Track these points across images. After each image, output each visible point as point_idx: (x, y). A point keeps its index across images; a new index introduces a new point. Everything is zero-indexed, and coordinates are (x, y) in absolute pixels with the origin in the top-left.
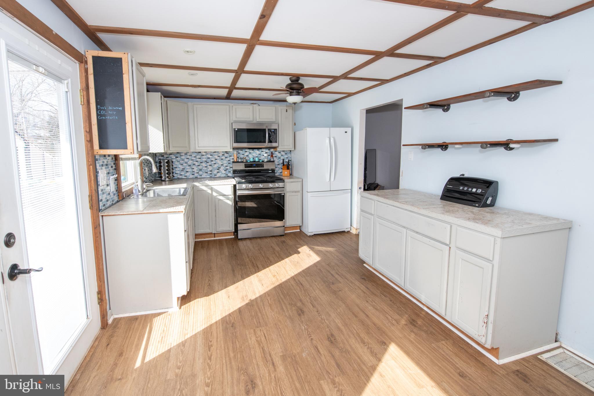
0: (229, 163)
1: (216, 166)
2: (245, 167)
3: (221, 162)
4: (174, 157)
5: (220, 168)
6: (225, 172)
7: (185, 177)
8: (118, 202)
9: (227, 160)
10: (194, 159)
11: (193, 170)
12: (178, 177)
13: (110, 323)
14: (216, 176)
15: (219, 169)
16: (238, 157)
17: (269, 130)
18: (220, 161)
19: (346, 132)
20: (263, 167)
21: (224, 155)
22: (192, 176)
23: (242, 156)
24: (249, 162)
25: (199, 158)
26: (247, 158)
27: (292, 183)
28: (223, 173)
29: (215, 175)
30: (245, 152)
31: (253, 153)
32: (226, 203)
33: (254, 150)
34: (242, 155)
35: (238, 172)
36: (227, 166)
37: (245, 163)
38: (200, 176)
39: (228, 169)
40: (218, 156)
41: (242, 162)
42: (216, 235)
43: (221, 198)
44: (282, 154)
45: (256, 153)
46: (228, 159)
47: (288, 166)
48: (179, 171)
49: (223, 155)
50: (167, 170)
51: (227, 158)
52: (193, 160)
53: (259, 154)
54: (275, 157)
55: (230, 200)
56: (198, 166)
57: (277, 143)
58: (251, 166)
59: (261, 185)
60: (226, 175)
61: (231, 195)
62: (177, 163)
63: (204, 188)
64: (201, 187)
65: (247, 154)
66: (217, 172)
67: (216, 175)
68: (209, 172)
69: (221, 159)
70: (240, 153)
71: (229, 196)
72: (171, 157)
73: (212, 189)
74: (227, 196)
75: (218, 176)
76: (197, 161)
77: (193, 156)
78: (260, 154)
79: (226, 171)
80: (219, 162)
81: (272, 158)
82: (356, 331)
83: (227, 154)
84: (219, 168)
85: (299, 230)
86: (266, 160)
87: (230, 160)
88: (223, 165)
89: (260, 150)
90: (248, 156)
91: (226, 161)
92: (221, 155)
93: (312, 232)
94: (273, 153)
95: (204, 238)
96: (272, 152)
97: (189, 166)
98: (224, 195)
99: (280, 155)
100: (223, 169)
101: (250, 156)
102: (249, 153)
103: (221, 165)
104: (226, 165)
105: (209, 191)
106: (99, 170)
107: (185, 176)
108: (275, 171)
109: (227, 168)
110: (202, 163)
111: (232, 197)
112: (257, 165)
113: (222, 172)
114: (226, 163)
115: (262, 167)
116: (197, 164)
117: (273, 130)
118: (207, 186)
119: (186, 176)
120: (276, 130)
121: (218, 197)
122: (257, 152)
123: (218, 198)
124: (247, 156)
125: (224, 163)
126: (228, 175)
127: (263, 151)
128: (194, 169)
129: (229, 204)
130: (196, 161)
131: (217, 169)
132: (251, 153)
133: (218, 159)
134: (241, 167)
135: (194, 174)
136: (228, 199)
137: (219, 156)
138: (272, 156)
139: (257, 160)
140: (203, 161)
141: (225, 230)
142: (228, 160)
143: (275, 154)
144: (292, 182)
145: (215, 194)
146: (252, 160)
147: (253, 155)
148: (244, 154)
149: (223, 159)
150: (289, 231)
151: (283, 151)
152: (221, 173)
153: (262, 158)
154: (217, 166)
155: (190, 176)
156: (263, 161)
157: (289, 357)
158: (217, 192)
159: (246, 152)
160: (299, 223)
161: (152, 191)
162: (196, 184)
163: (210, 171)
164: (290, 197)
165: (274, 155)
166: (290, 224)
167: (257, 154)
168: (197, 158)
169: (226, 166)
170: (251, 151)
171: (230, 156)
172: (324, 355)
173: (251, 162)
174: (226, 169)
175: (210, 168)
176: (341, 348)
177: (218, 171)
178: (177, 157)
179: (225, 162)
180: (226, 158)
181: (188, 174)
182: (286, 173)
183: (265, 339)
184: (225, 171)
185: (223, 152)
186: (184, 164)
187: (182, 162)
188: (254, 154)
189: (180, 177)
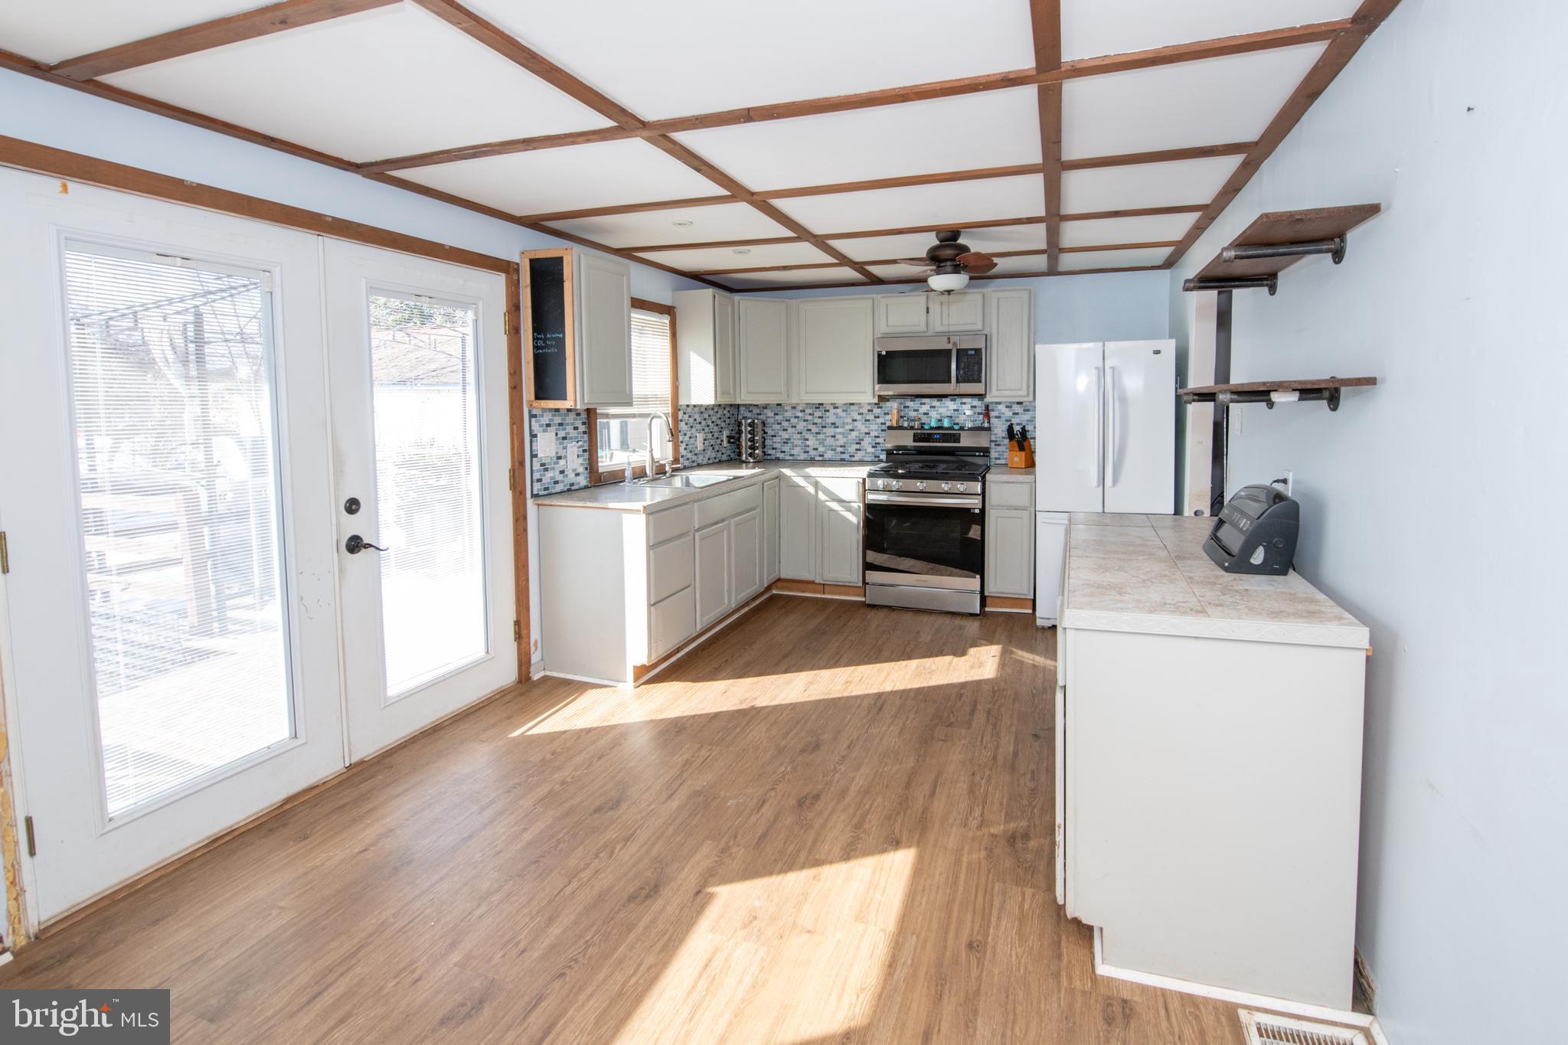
0: (882, 430)
1: (854, 434)
2: (915, 441)
3: (866, 427)
4: (772, 414)
5: (863, 440)
6: (873, 450)
7: (791, 458)
8: (586, 487)
9: (878, 424)
10: (810, 418)
11: (808, 443)
12: (778, 456)
13: (535, 679)
14: (853, 459)
15: (860, 443)
16: (901, 417)
17: (961, 353)
18: (862, 424)
19: (1157, 352)
20: (959, 442)
21: (872, 411)
22: (803, 456)
23: (913, 414)
24: (928, 430)
25: (819, 417)
26: (924, 419)
27: (1006, 485)
28: (869, 453)
29: (851, 456)
30: (921, 404)
31: (941, 407)
32: (845, 518)
33: (943, 399)
34: (915, 410)
35: (900, 452)
36: (878, 437)
37: (915, 431)
38: (820, 456)
39: (879, 443)
40: (859, 414)
41: (912, 428)
42: (826, 588)
43: (834, 505)
44: (1016, 411)
45: (948, 407)
46: (881, 420)
47: (1021, 440)
48: (779, 443)
49: (869, 411)
50: (750, 440)
51: (878, 417)
52: (807, 421)
53: (955, 410)
54: (996, 417)
55: (853, 514)
56: (817, 433)
57: (982, 385)
58: (928, 438)
59: (920, 485)
60: (875, 457)
61: (855, 502)
62: (776, 427)
63: (800, 481)
64: (795, 479)
65: (924, 409)
66: (856, 450)
67: (853, 456)
68: (840, 449)
69: (866, 420)
70: (908, 407)
71: (852, 504)
72: (766, 414)
73: (817, 485)
74: (848, 504)
75: (856, 458)
76: (816, 424)
77: (809, 411)
78: (958, 410)
79: (876, 447)
80: (862, 427)
81: (986, 421)
82: (870, 809)
83: (878, 408)
84: (860, 440)
85: (1030, 611)
86: (969, 425)
87: (885, 424)
88: (869, 434)
89: (959, 401)
90: (927, 414)
91: (876, 424)
92: (864, 410)
93: (1049, 619)
94: (990, 408)
95: (803, 592)
96: (988, 406)
97: (798, 433)
98: (841, 501)
99: (1011, 414)
100: (869, 443)
101: (934, 414)
102: (931, 407)
103: (866, 433)
104: (876, 434)
105: (811, 490)
106: (540, 432)
107: (791, 455)
108: (989, 452)
109: (878, 440)
110: (825, 427)
111: (859, 507)
112: (946, 438)
113: (866, 450)
114: (876, 430)
115: (955, 442)
116: (815, 429)
117: (973, 352)
118: (807, 477)
119: (793, 455)
120: (978, 351)
121: (827, 503)
122: (950, 405)
123: (828, 507)
124: (925, 414)
125: (872, 430)
126: (879, 457)
127: (965, 403)
128: (807, 440)
129: (850, 522)
130: (814, 424)
131: (857, 443)
132: (934, 407)
133: (860, 420)
134: (907, 440)
135: (808, 452)
136: (849, 510)
137: (862, 414)
138: (987, 415)
139: (946, 423)
140: (828, 423)
141: (840, 579)
142: (882, 424)
143: (997, 410)
144: (1006, 482)
145: (822, 496)
146: (933, 424)
147: (940, 412)
148: (918, 410)
149: (869, 420)
150: (1001, 607)
151: (1018, 403)
152: (864, 452)
153: (961, 419)
154: (857, 437)
155: (799, 455)
156: (962, 429)
157: (705, 796)
158: (827, 492)
159: (924, 404)
160: (1026, 592)
161: (680, 477)
162: (787, 471)
163: (841, 446)
164: (999, 519)
165: (992, 414)
166: (1000, 591)
167: (950, 410)
168: (816, 417)
169: (875, 437)
170: (935, 402)
171: (885, 414)
172: (762, 816)
173: (932, 428)
174: (876, 443)
175: (841, 441)
176: (805, 818)
177: (858, 446)
178: (777, 414)
179: (874, 428)
180: (876, 417)
181: (796, 451)
182: (1016, 459)
183: (699, 764)
184: (873, 447)
185: (869, 404)
186: (790, 430)
187: (785, 424)
188: (943, 411)
189: (781, 456)
